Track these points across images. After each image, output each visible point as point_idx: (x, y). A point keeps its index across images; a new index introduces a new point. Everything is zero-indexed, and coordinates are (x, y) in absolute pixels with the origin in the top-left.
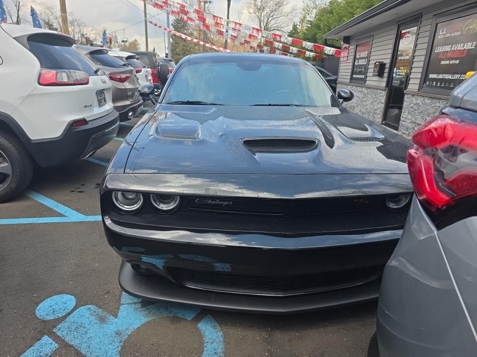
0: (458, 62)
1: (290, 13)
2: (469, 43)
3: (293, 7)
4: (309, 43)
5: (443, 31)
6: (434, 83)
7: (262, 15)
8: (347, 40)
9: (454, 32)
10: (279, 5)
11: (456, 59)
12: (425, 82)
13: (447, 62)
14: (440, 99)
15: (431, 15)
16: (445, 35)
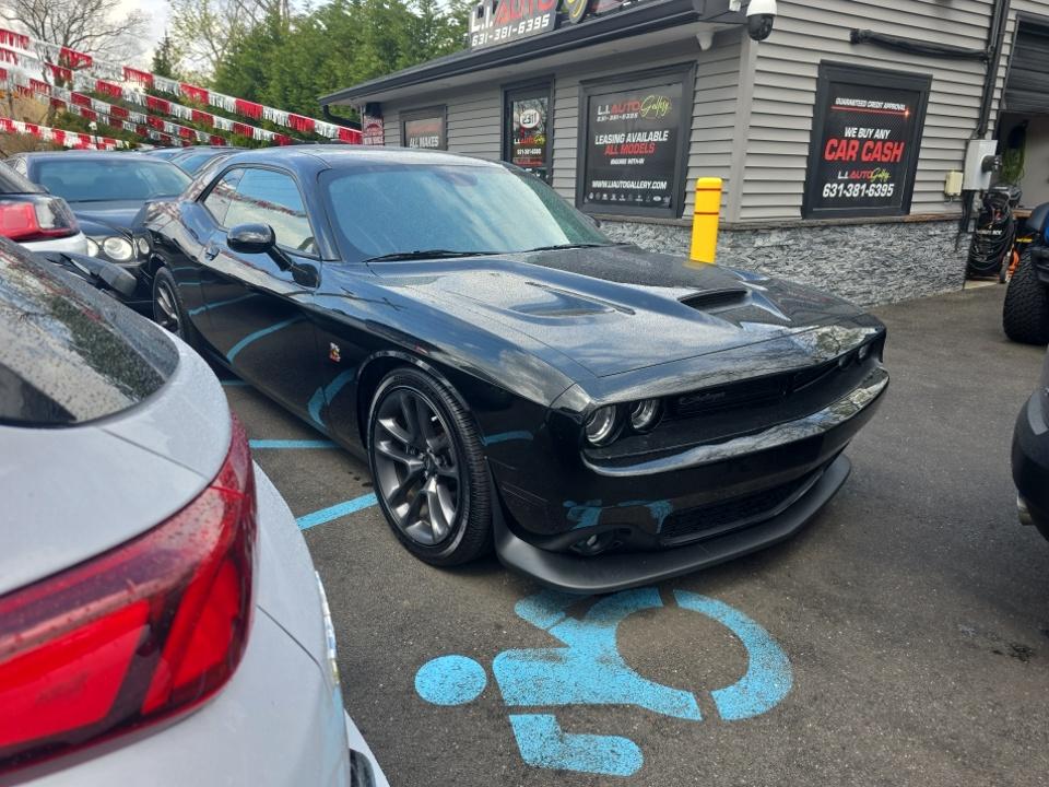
0: (642, 161)
1: (125, 28)
2: (657, 132)
3: (132, 15)
4: (276, 112)
5: (603, 110)
6: (605, 195)
7: (47, 25)
8: (375, 110)
9: (626, 112)
10: (100, 3)
11: (638, 156)
12: (586, 194)
13: (622, 161)
14: (622, 222)
15: (576, 80)
16: (608, 116)
